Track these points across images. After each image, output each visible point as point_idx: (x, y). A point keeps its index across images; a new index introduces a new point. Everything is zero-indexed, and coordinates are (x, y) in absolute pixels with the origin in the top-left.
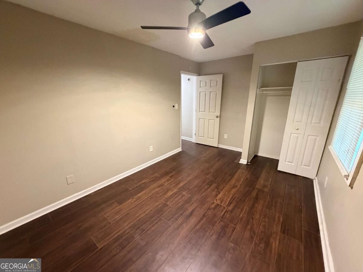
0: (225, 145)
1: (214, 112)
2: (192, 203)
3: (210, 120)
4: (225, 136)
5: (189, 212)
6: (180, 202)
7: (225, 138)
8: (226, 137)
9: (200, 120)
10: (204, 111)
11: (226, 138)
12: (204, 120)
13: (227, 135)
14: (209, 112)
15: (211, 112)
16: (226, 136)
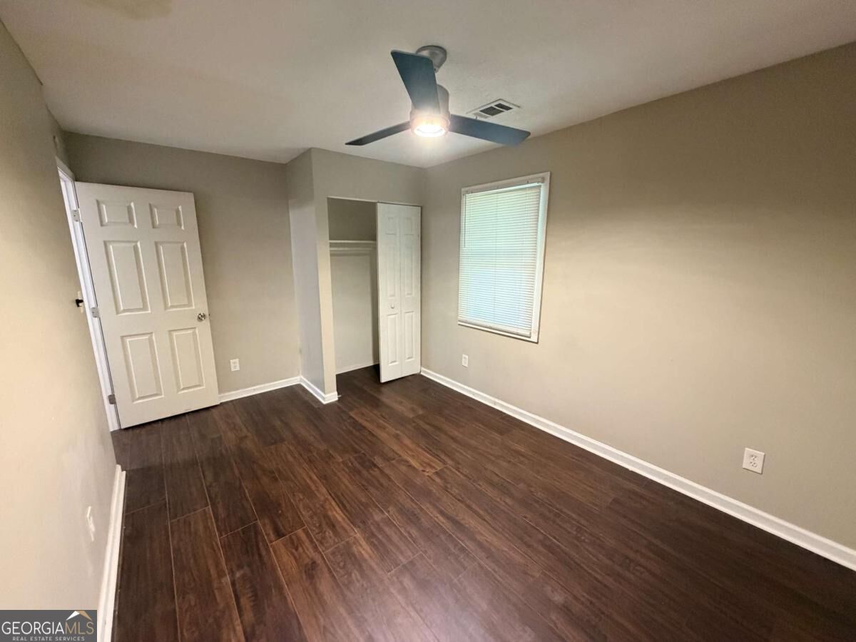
0: (237, 389)
1: (184, 306)
2: (419, 511)
3: (175, 334)
4: (232, 365)
5: (444, 521)
6: (409, 533)
7: (233, 370)
8: (235, 367)
9: (128, 340)
10: (145, 308)
11: (238, 368)
12: (147, 337)
13: (237, 360)
14: (166, 307)
15: (172, 307)
16: (235, 365)
